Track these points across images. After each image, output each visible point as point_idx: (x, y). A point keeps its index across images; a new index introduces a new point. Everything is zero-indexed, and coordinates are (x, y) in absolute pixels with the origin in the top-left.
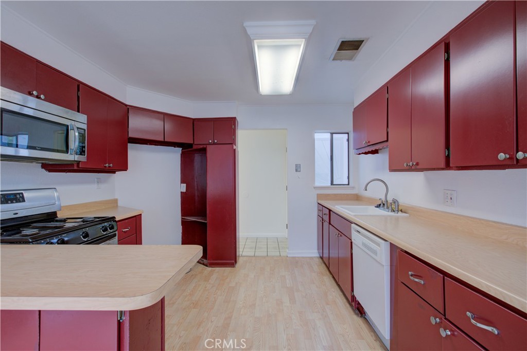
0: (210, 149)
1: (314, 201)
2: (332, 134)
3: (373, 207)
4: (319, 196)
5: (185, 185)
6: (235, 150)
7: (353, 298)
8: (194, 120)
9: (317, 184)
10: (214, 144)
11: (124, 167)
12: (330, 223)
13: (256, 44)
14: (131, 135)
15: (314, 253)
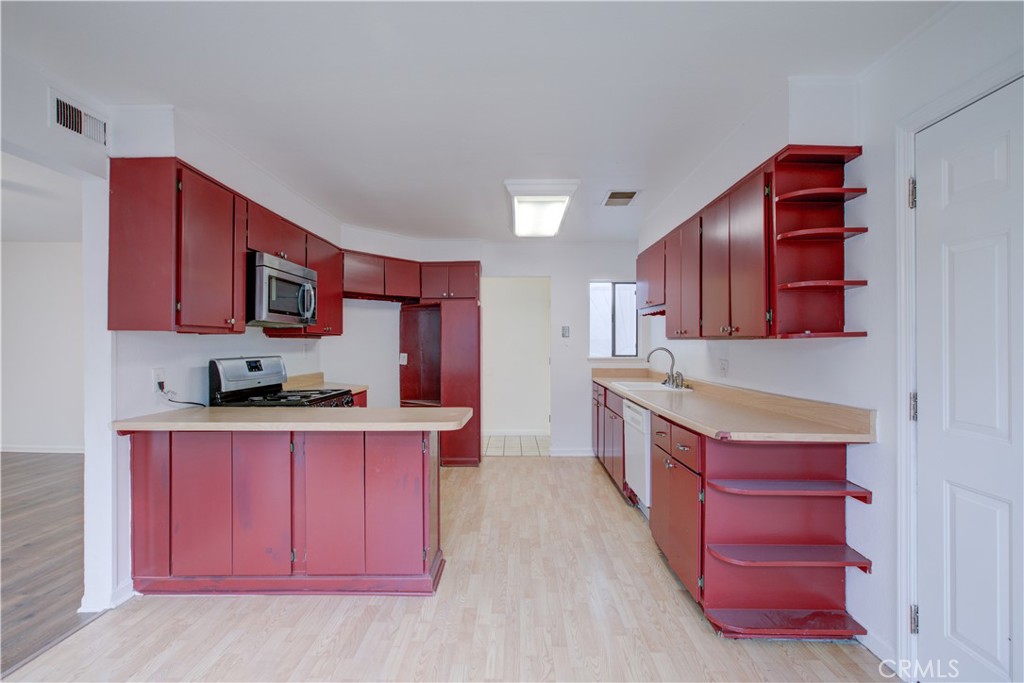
0: (445, 305)
1: (588, 379)
2: (614, 284)
3: (660, 384)
4: (596, 372)
5: (406, 355)
6: (479, 307)
7: (625, 485)
8: (421, 265)
9: (593, 354)
10: (449, 298)
11: (338, 330)
12: (605, 406)
13: (516, 199)
14: (347, 288)
15: (587, 450)
